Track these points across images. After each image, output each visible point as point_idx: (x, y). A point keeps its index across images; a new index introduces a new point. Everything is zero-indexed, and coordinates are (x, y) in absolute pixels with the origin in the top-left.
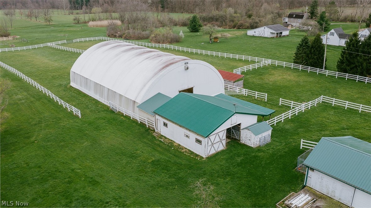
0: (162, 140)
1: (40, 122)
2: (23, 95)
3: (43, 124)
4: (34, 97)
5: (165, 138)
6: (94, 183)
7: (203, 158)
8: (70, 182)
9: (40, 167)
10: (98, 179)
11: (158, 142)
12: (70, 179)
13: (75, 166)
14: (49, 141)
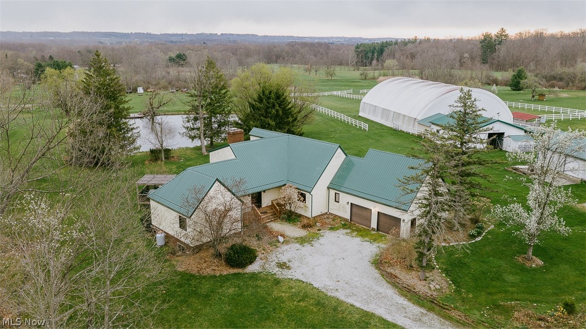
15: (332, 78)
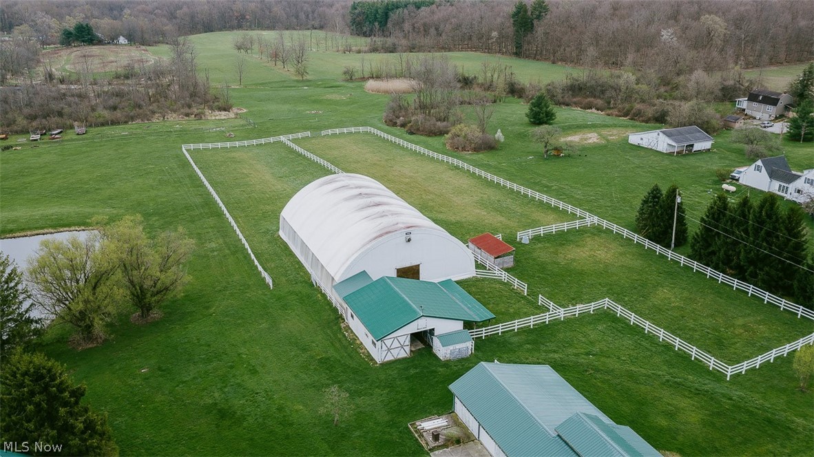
0: (347, 334)
1: (225, 288)
2: (218, 243)
3: (228, 292)
4: (229, 249)
5: (352, 332)
6: (254, 372)
7: (377, 363)
8: (232, 367)
9: (209, 346)
10: (259, 369)
11: (340, 336)
12: (232, 364)
13: (243, 350)
14: (227, 316)
15: (305, 78)
